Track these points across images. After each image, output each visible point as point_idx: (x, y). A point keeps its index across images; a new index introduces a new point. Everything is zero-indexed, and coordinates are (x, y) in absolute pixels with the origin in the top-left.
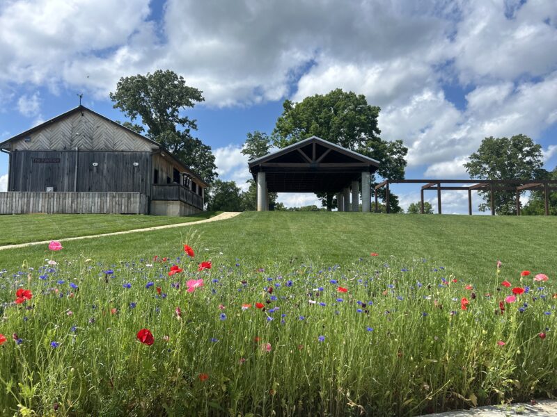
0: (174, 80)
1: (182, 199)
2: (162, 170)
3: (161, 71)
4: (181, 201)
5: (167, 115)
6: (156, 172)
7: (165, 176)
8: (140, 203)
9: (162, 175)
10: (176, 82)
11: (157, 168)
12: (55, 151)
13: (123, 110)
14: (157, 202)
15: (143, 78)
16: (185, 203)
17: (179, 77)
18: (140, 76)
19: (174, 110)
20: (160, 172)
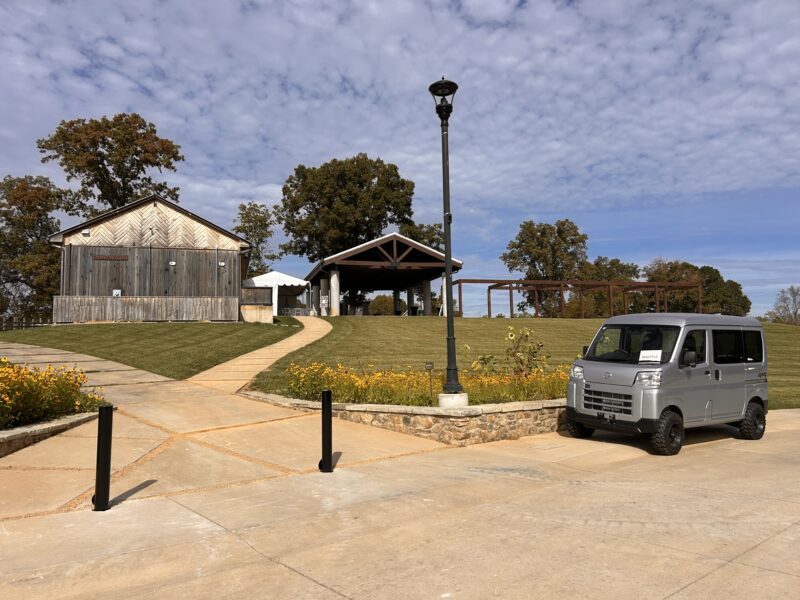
0: (139, 127)
12: (121, 247)
17: (148, 124)
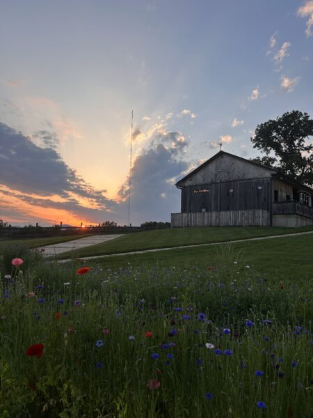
0: (299, 117)
1: (297, 212)
2: (281, 190)
3: (288, 113)
4: (297, 214)
5: (294, 146)
6: (276, 192)
7: (284, 195)
8: (263, 217)
9: (282, 194)
10: (301, 119)
11: (276, 189)
12: (206, 184)
13: (260, 148)
14: (277, 216)
15: (274, 122)
16: (302, 216)
17: (303, 114)
18: (271, 121)
19: (301, 140)
20: (279, 193)
